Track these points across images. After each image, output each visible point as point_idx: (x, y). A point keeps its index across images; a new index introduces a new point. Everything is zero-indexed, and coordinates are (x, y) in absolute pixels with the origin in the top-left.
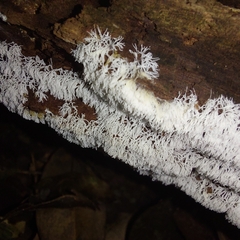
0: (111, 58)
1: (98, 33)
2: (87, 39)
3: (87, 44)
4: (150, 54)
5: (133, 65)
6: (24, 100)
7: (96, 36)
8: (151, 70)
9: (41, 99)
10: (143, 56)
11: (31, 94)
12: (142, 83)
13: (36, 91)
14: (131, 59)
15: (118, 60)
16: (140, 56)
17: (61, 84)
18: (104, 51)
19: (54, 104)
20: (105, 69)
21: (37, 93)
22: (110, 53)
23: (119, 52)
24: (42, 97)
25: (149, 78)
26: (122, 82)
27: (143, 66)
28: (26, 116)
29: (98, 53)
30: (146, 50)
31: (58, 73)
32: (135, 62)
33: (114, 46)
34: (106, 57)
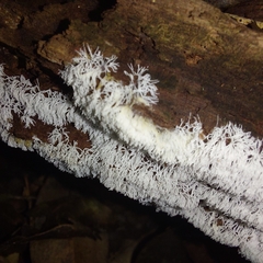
0: (103, 81)
1: (88, 52)
2: (76, 60)
3: (76, 64)
4: (148, 76)
5: (128, 89)
6: (9, 126)
7: (86, 55)
8: (149, 94)
9: (27, 125)
10: (140, 78)
11: (16, 119)
12: (139, 110)
13: (22, 115)
14: (126, 81)
15: (111, 83)
16: (136, 78)
17: (50, 108)
18: (96, 73)
19: (43, 129)
20: (97, 94)
21: (23, 118)
22: (103, 75)
23: (112, 74)
24: (29, 122)
25: (147, 104)
26: (116, 109)
27: (140, 90)
28: (12, 143)
29: (88, 75)
30: (143, 70)
31: (46, 95)
32: (131, 85)
33: (106, 67)
34: (98, 81)
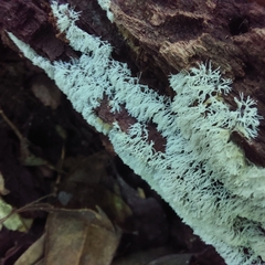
0: (212, 99)
1: (207, 68)
2: (194, 70)
3: (193, 75)
4: (255, 109)
7: (204, 68)
8: (250, 127)
9: (113, 109)
10: (247, 108)
11: (105, 99)
13: (111, 99)
14: (234, 107)
15: (218, 103)
16: (244, 107)
19: (125, 119)
20: (202, 108)
21: (112, 102)
22: (214, 94)
23: (223, 96)
24: (114, 105)
26: (215, 129)
27: (243, 120)
29: (200, 88)
30: (252, 103)
31: (143, 90)
32: (237, 113)
33: (220, 87)
34: (208, 96)
